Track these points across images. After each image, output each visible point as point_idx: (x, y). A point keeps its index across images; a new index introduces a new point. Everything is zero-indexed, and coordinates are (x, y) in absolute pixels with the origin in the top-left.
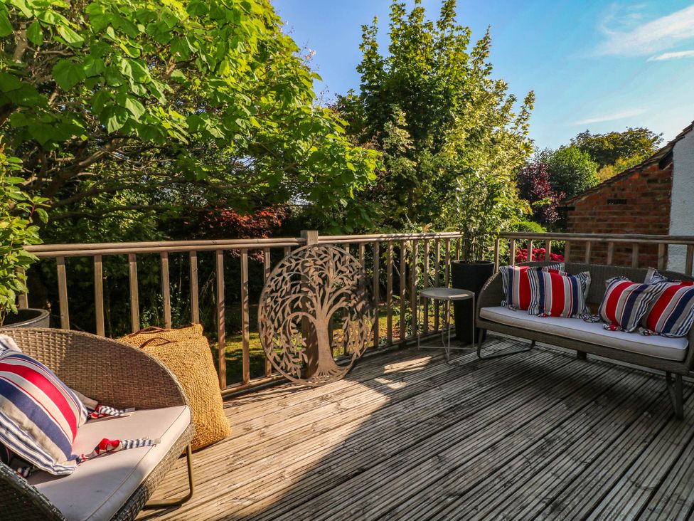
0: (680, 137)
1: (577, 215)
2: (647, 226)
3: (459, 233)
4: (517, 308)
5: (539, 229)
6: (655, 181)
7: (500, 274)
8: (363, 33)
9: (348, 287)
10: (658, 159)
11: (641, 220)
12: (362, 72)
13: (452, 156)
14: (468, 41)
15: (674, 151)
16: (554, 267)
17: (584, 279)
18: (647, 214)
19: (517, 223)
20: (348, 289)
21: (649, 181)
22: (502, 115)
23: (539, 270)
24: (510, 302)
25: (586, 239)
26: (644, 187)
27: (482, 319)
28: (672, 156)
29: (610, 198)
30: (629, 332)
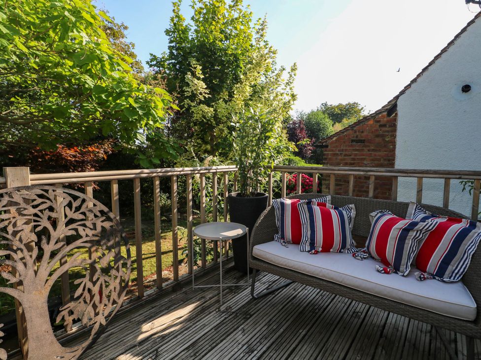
0: (402, 93)
1: (330, 151)
2: (379, 160)
3: (235, 166)
4: (289, 242)
5: (302, 163)
6: (384, 126)
7: (273, 207)
8: (173, 8)
9: (85, 239)
10: (387, 109)
11: (375, 155)
12: (169, 35)
13: (240, 106)
14: (251, 20)
15: (398, 103)
16: (321, 200)
17: (350, 212)
18: (380, 151)
19: (287, 157)
20: (86, 242)
21: (381, 126)
22: (276, 80)
23: (309, 204)
24: (283, 237)
25: (350, 172)
26: (377, 130)
27: (255, 258)
28: (397, 107)
29: (353, 139)
30: (403, 276)
